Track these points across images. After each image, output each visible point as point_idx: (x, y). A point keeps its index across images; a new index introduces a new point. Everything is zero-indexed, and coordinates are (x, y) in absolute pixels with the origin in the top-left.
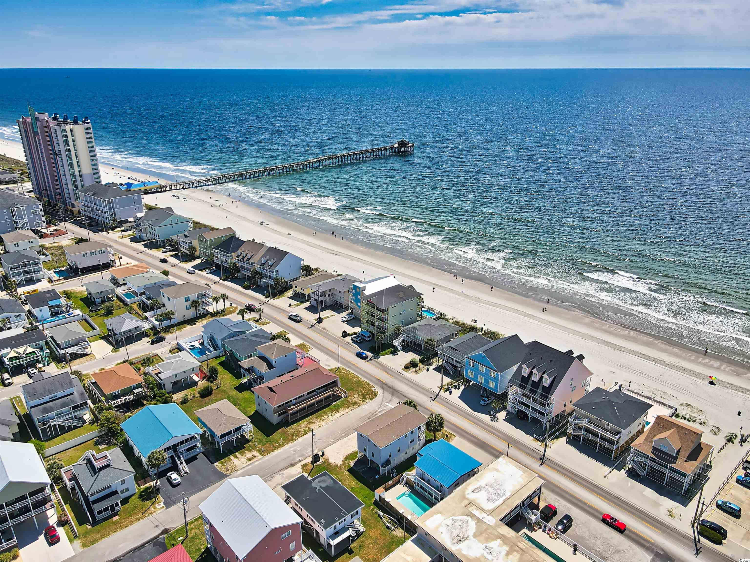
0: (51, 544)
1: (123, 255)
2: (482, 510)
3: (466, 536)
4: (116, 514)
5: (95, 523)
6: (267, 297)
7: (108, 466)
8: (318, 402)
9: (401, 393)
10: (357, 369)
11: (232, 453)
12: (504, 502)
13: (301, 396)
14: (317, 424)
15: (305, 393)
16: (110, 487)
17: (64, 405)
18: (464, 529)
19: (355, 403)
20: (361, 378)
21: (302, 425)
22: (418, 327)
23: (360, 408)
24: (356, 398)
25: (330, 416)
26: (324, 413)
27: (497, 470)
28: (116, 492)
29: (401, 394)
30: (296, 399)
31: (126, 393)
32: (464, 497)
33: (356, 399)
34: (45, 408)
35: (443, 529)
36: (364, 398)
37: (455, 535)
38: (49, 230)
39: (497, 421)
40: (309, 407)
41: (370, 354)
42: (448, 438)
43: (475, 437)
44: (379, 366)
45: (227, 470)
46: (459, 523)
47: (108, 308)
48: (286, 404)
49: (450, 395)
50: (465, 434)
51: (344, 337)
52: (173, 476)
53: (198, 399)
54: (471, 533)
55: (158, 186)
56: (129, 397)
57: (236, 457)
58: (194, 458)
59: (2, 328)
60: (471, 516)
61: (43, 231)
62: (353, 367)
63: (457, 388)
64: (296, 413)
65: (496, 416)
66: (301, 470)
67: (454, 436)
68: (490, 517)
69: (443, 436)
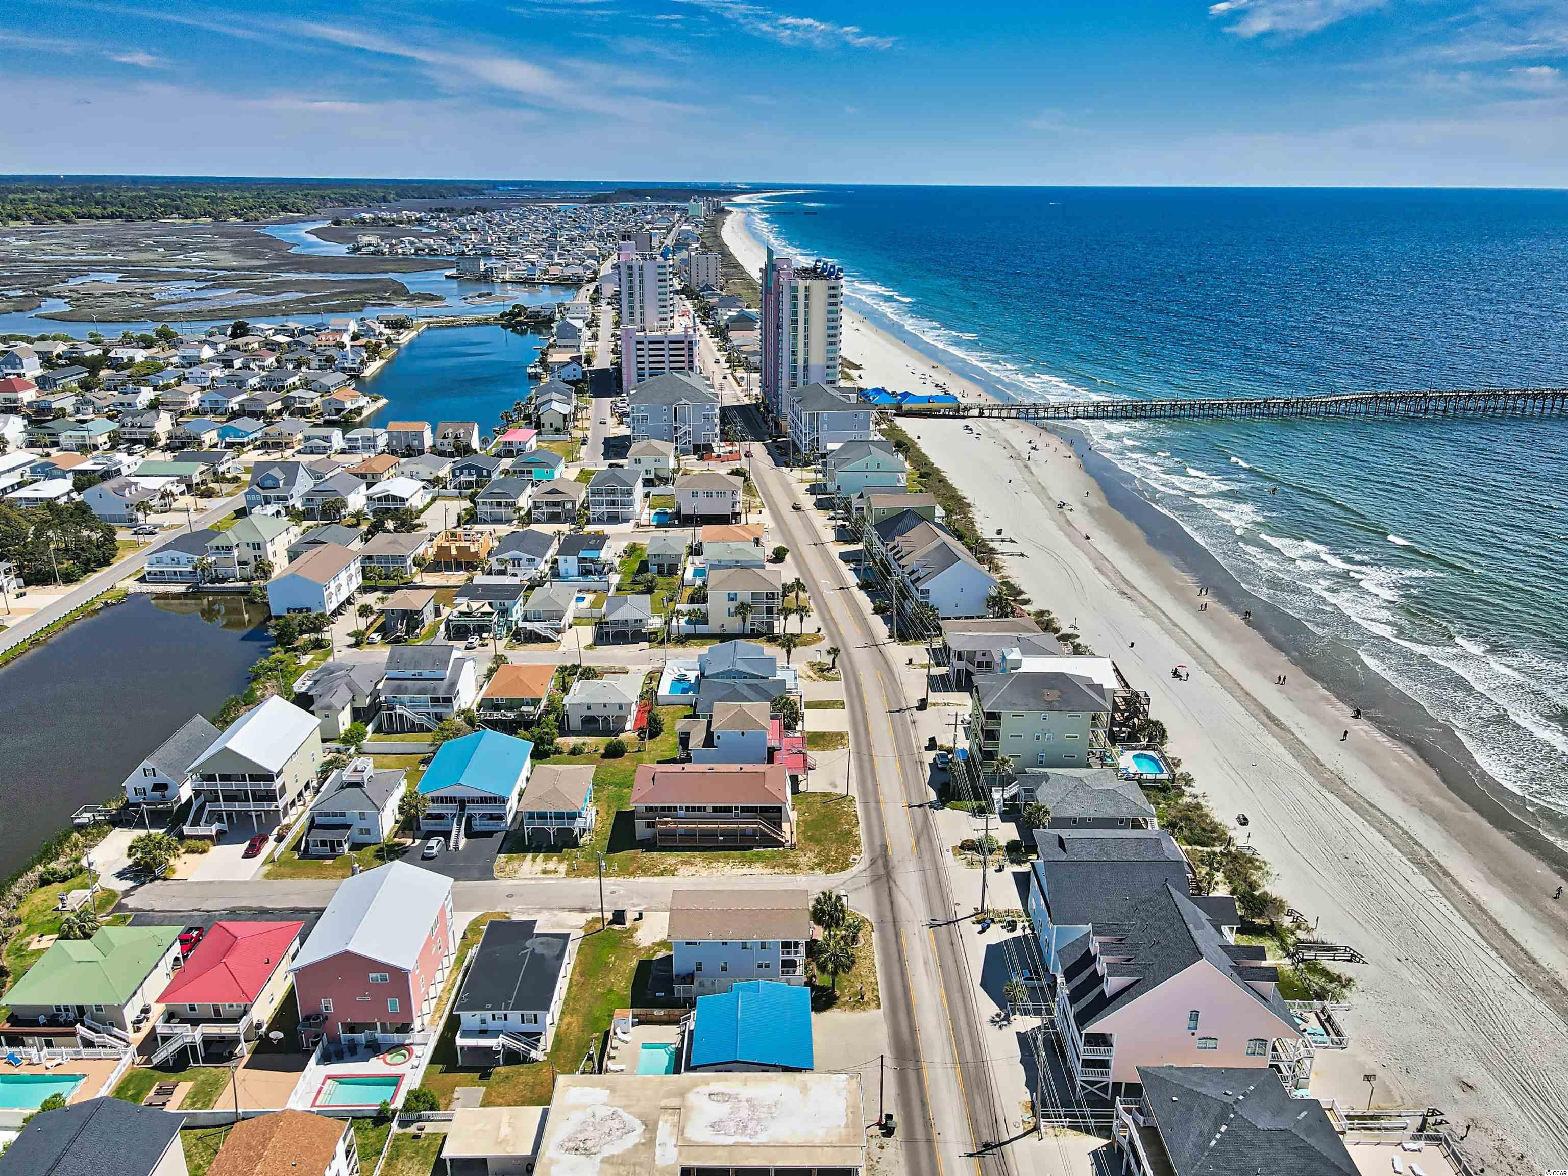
0: (248, 855)
1: (770, 509)
2: (681, 1131)
3: (593, 1150)
4: (333, 858)
5: (306, 855)
6: (890, 637)
7: (358, 785)
8: (724, 833)
9: (892, 884)
10: (874, 814)
11: (537, 850)
12: (736, 1145)
13: (699, 809)
14: (693, 869)
15: (710, 806)
16: (343, 815)
17: (422, 691)
18: (608, 1139)
19: (795, 866)
20: (861, 831)
21: (671, 859)
22: (1052, 778)
23: (792, 877)
24: (806, 858)
25: (728, 867)
26: (726, 857)
27: (805, 1089)
28: (348, 827)
31: (513, 705)
32: (682, 1094)
33: (803, 860)
35: (578, 1117)
36: (819, 865)
37: (581, 1137)
38: (722, 450)
39: (1000, 1027)
40: (705, 834)
41: (933, 796)
42: (859, 1002)
43: (913, 1030)
44: (919, 824)
45: (502, 870)
46: (615, 1124)
47: (651, 582)
48: (663, 808)
49: (980, 933)
50: (902, 1016)
51: (927, 749)
52: (433, 842)
53: (597, 756)
54: (607, 1151)
55: (955, 405)
56: (509, 714)
57: (534, 860)
58: (489, 834)
59: (502, 573)
60: (650, 1127)
61: (716, 449)
62: (872, 805)
63: (1012, 926)
64: (672, 834)
65: (1012, 1018)
66: (584, 923)
67: (879, 1006)
68: (675, 1151)
69: (855, 995)
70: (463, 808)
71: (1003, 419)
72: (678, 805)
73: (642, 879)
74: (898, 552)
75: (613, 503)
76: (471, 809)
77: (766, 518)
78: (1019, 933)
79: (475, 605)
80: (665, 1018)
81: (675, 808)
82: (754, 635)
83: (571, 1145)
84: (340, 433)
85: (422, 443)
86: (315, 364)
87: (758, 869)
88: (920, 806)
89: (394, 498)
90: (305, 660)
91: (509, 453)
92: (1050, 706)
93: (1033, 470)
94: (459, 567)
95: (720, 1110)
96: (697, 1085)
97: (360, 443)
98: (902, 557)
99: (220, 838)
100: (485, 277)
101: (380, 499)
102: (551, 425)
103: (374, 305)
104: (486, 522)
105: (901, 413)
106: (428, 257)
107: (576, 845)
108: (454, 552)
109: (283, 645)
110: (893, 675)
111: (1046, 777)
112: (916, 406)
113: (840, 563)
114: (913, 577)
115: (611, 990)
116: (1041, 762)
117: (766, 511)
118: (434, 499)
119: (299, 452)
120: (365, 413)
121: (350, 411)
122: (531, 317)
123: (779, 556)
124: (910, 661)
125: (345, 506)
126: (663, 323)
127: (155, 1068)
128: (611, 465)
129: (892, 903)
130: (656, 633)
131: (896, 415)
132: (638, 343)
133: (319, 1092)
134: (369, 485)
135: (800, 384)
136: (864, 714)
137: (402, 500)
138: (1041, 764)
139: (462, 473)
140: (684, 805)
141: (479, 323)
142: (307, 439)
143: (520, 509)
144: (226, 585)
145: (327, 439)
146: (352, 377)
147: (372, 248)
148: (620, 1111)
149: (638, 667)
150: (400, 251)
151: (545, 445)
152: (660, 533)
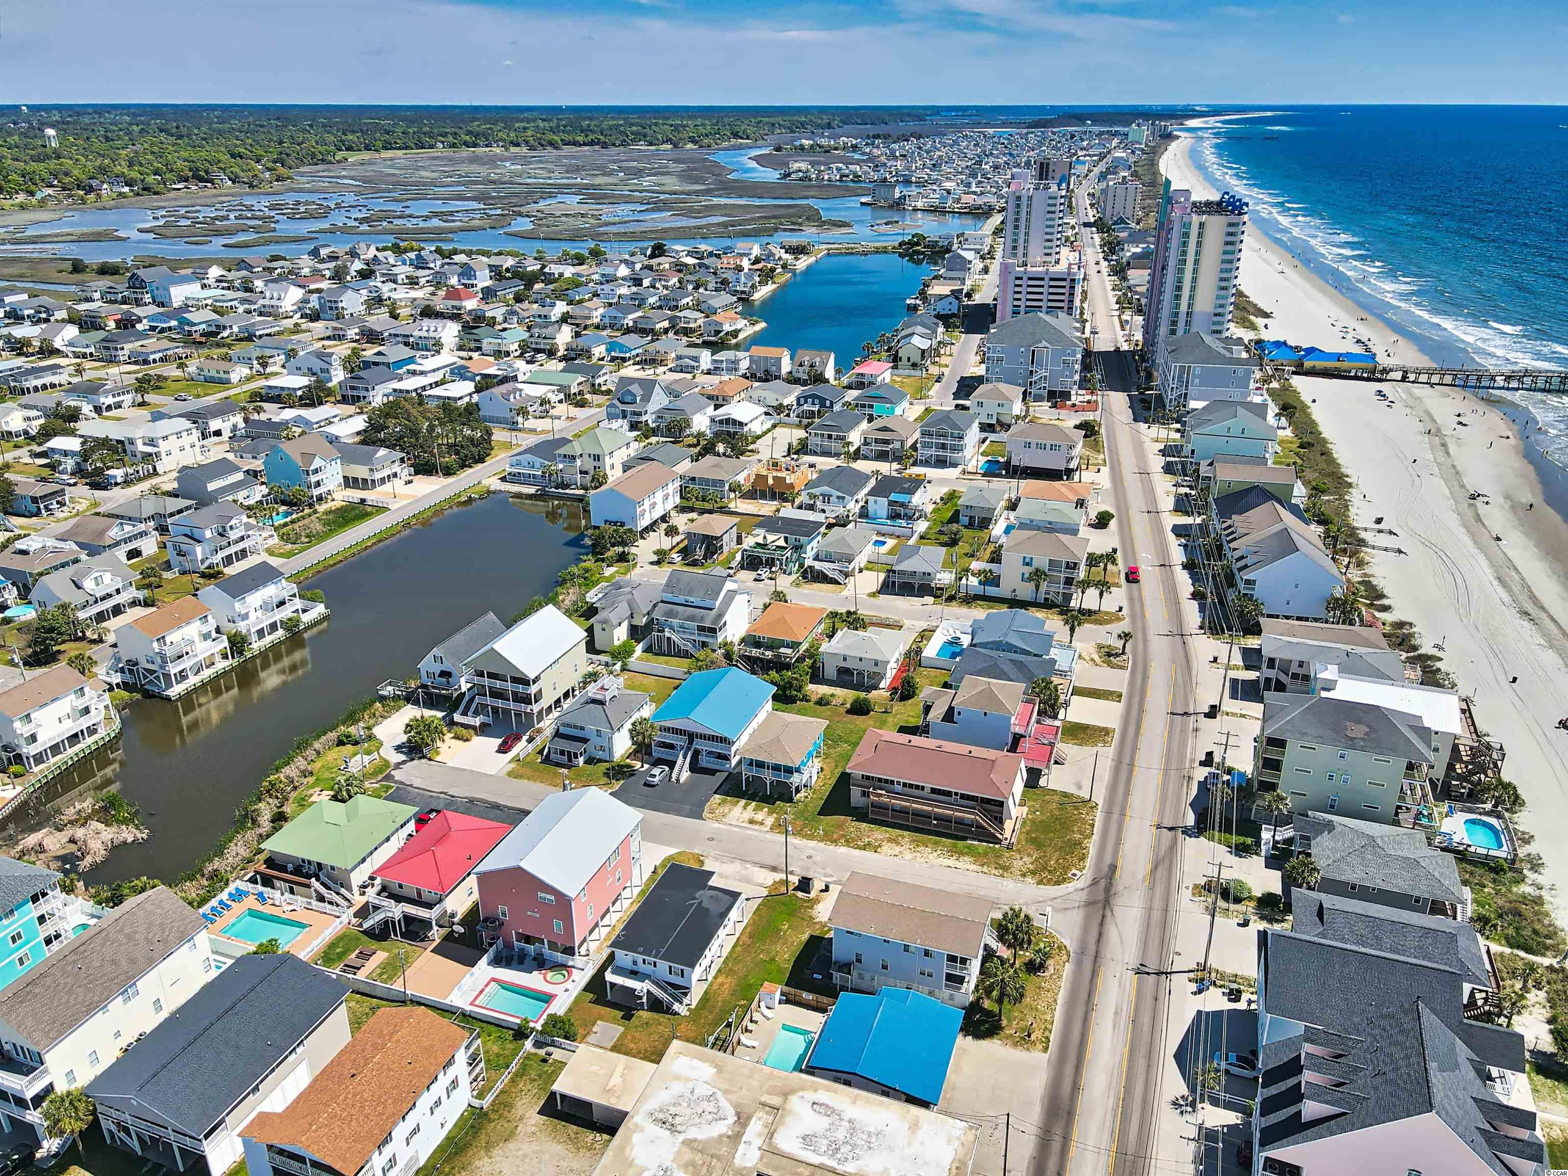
1: (1111, 468)
2: (771, 1135)
3: (679, 1128)
4: (569, 767)
5: (546, 760)
6: (1201, 628)
7: (601, 703)
8: (938, 818)
9: (1108, 913)
11: (752, 797)
12: (821, 1167)
13: (917, 787)
14: (898, 849)
15: (928, 786)
16: (582, 728)
17: (691, 618)
18: (697, 1120)
19: (1005, 868)
20: (1092, 842)
21: (879, 833)
22: (1338, 829)
23: (999, 879)
24: (1022, 862)
25: (935, 854)
26: (935, 843)
27: (915, 1126)
28: (585, 740)
29: (1103, 916)
30: (905, 785)
31: (773, 645)
32: (786, 1095)
33: (1017, 864)
34: (672, 610)
36: (1033, 873)
37: (673, 1110)
38: (1080, 398)
39: (1182, 1112)
40: (917, 814)
41: (1190, 819)
42: (1025, 1039)
43: (1076, 1087)
44: (1163, 848)
45: (712, 812)
46: (709, 1107)
47: (955, 534)
48: (880, 780)
49: (1195, 993)
50: (1069, 1069)
51: (1202, 764)
52: (656, 771)
53: (842, 710)
54: (693, 1133)
55: (1371, 365)
56: (767, 653)
57: (745, 807)
58: (712, 772)
59: (811, 507)
60: (742, 1120)
61: (1073, 398)
62: (1115, 817)
63: (1234, 996)
64: (884, 807)
65: (1199, 1106)
66: (770, 882)
67: (1046, 1049)
68: (758, 1153)
69: (1023, 1030)
70: (691, 742)
71: (1432, 385)
72: (896, 780)
73: (843, 850)
74: (1232, 533)
75: (943, 447)
76: (698, 744)
77: (1104, 478)
78: (1242, 1005)
79: (770, 538)
80: (814, 1003)
81: (892, 782)
82: (1047, 605)
83: (661, 1116)
84: (709, 354)
85: (779, 368)
86: (711, 286)
87: (966, 864)
88: (1171, 829)
89: (735, 422)
90: (609, 571)
91: (860, 385)
92: (1352, 743)
93: (1452, 449)
94: (773, 497)
95: (817, 1123)
96: (803, 1089)
97: (724, 365)
98: (1235, 539)
99: (483, 730)
100: (898, 204)
101: (721, 422)
102: (909, 359)
103: (785, 230)
104: (815, 453)
105: (1300, 371)
106: (851, 184)
107: (790, 800)
108: (770, 481)
109: (594, 553)
110: (1190, 673)
111: (1330, 827)
112: (1320, 364)
113: (1171, 537)
114: (1241, 564)
115: (773, 959)
116: (1332, 807)
117: (1105, 470)
118: (774, 426)
119: (670, 370)
120: (741, 336)
121: (727, 334)
122: (928, 246)
123: (1102, 521)
124: (1215, 660)
125: (689, 426)
126: (1047, 259)
127: (365, 932)
128: (957, 406)
129: (1100, 934)
130: (942, 589)
131: (1294, 373)
132: (1017, 278)
133: (481, 992)
134: (717, 407)
135: (1180, 332)
136: (1141, 711)
137: (741, 424)
138: (1332, 809)
139: (806, 402)
140: (902, 781)
141: (877, 251)
142: (679, 358)
143: (849, 444)
144: (567, 491)
145: (696, 359)
146: (739, 299)
147: (801, 174)
148: (719, 1094)
149: (915, 622)
150: (826, 177)
151: (898, 379)
152: (982, 483)
